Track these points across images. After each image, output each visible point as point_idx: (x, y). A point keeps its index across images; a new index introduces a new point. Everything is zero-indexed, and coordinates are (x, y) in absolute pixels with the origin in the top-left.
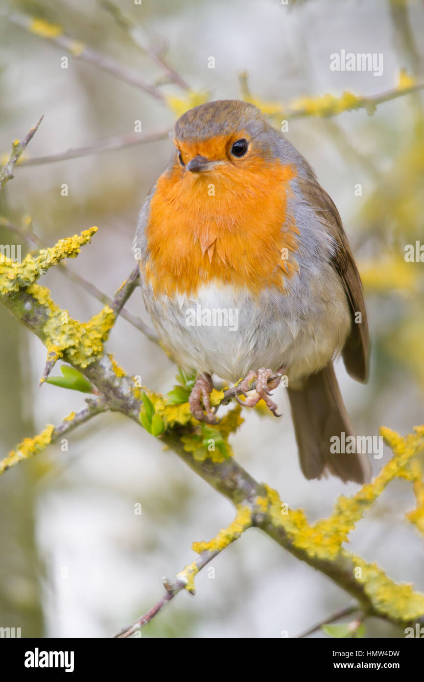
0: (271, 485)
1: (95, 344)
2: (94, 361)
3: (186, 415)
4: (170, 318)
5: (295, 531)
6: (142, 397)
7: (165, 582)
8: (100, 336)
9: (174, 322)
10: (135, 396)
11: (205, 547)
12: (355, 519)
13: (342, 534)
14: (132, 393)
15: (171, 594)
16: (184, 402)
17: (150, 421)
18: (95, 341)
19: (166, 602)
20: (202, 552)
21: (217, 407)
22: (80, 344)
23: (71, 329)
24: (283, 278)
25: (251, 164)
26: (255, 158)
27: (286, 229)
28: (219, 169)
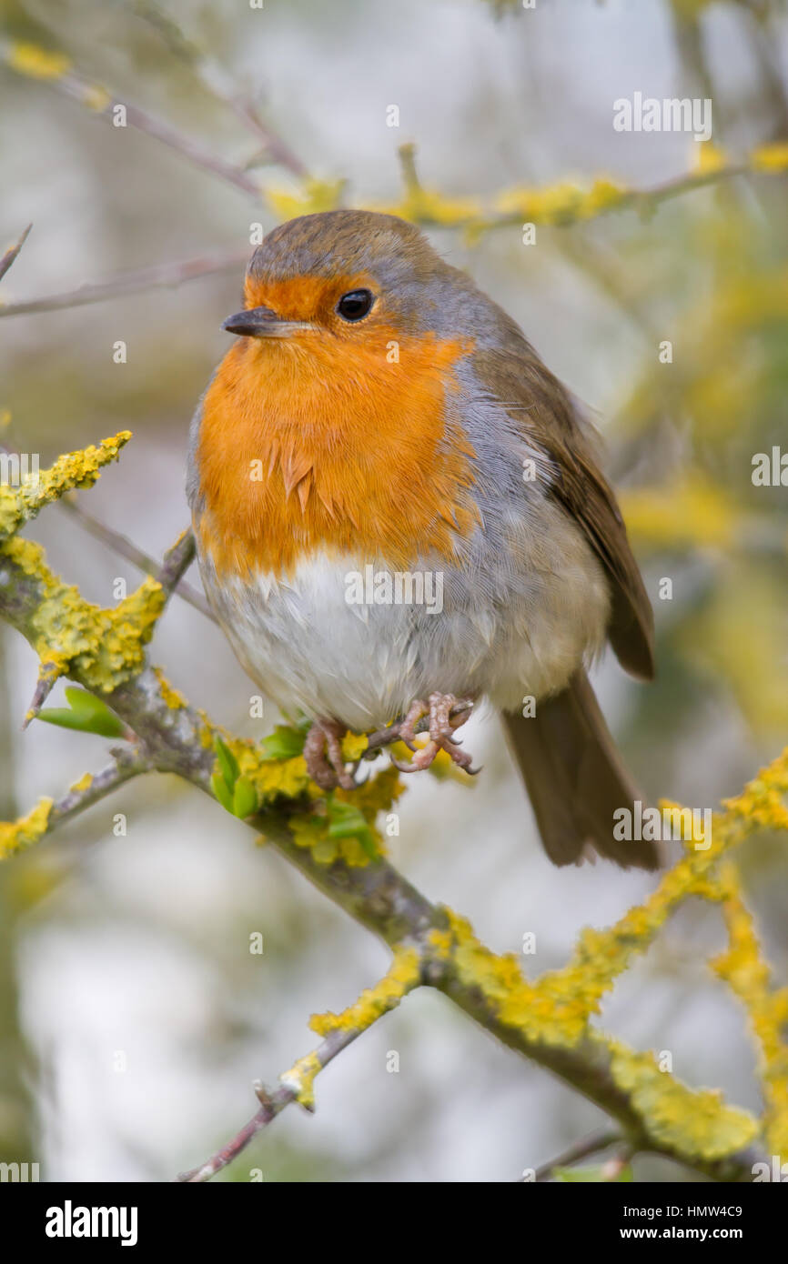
0: (456, 908)
1: (130, 649)
2: (126, 679)
3: (298, 779)
4: (248, 617)
5: (501, 994)
6: (216, 747)
7: (258, 1089)
8: (137, 633)
9: (256, 624)
10: (203, 744)
11: (334, 1023)
12: (613, 972)
13: (589, 999)
14: (197, 737)
15: (269, 1110)
16: (293, 756)
17: (231, 791)
18: (128, 643)
19: (260, 1126)
20: (329, 1033)
21: (356, 764)
22: (101, 647)
23: (82, 621)
24: (452, 536)
25: (372, 337)
26: (383, 328)
27: (446, 450)
28: (300, 337)
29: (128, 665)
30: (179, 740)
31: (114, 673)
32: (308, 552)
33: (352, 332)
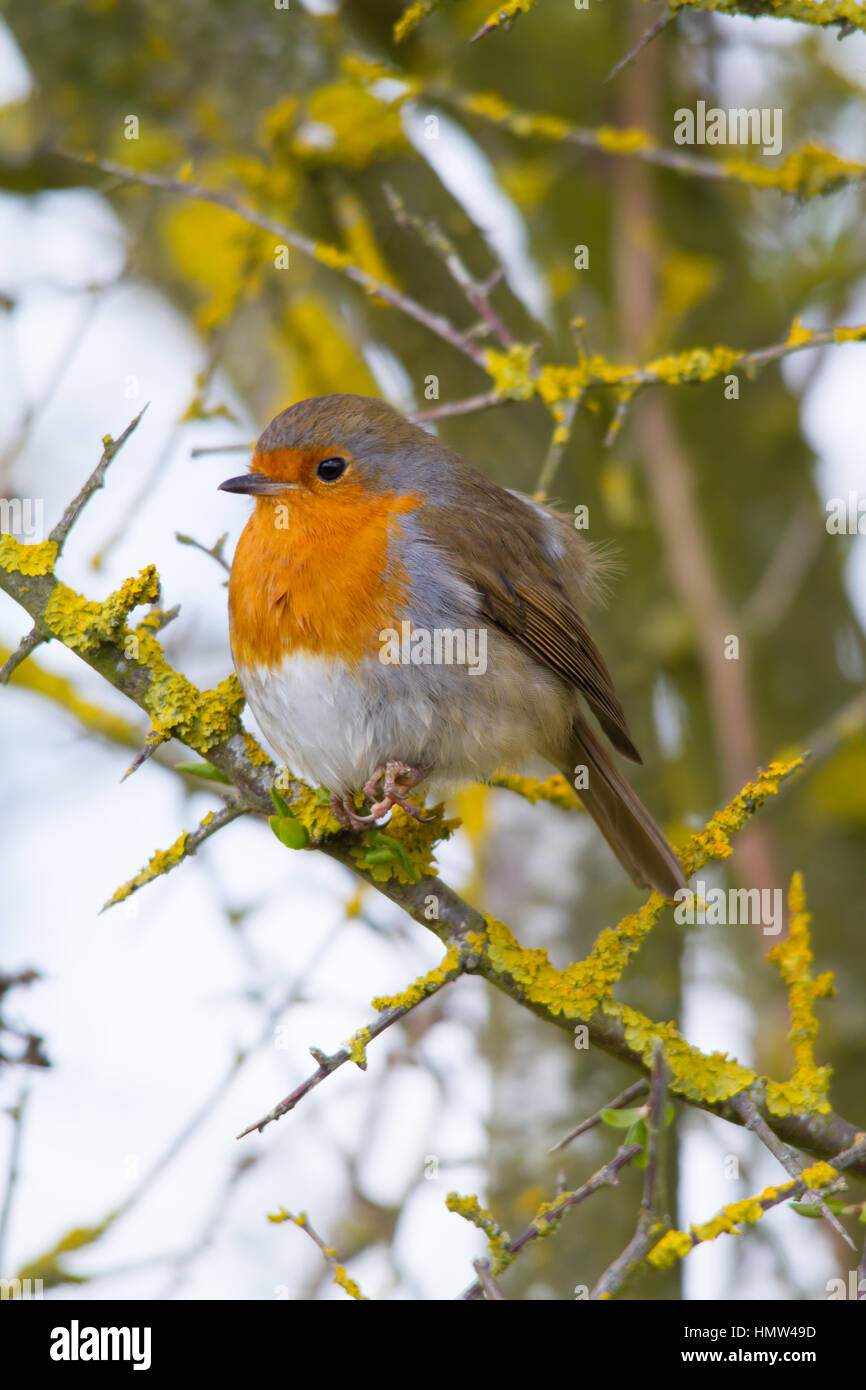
1: (217, 720)
2: (218, 743)
5: (525, 980)
8: (226, 709)
14: (274, 787)
18: (218, 716)
22: (194, 719)
23: (179, 700)
25: (344, 494)
26: (351, 487)
27: (387, 578)
29: (217, 733)
30: (262, 788)
31: (207, 739)
33: (328, 490)
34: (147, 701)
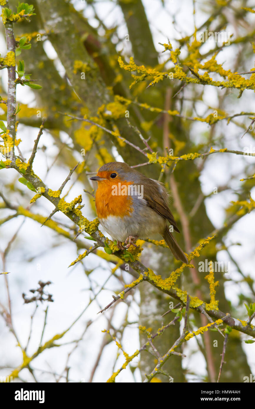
8: (95, 225)
20: (127, 288)
22: (89, 227)
23: (85, 223)
24: (129, 213)
25: (116, 181)
26: (118, 179)
27: (128, 199)
28: (104, 181)
29: (93, 230)
30: (103, 242)
31: (91, 231)
32: (109, 216)
33: (113, 180)
34: (79, 223)
